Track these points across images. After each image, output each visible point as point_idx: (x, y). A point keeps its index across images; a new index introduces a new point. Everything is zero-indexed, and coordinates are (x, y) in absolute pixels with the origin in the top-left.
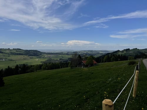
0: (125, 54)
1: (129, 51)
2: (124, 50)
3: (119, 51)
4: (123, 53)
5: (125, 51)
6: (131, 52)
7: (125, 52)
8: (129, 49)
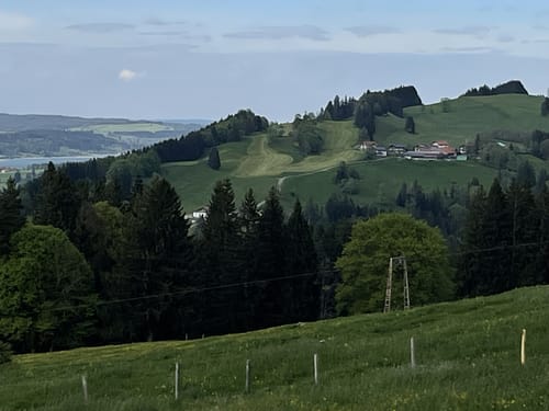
0: (342, 173)
1: (411, 127)
2: (338, 111)
3: (246, 126)
4: (311, 165)
5: (347, 130)
6: (440, 148)
7: (346, 148)
8: (408, 95)
